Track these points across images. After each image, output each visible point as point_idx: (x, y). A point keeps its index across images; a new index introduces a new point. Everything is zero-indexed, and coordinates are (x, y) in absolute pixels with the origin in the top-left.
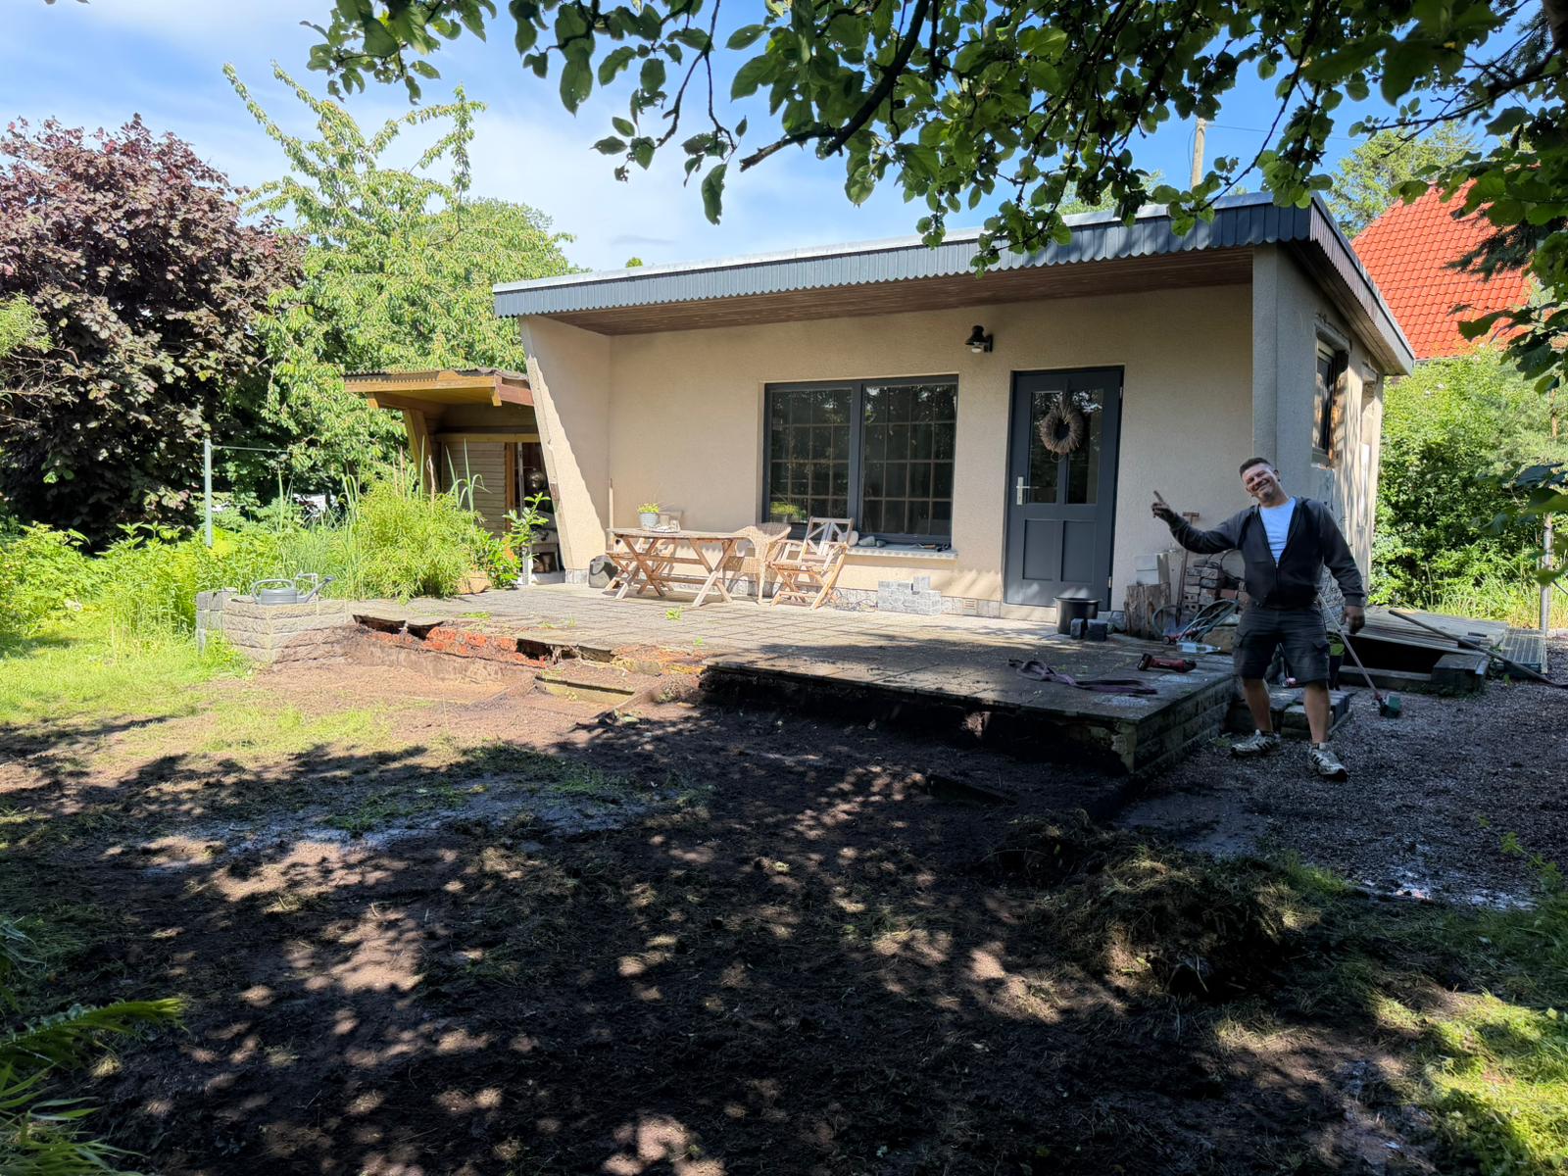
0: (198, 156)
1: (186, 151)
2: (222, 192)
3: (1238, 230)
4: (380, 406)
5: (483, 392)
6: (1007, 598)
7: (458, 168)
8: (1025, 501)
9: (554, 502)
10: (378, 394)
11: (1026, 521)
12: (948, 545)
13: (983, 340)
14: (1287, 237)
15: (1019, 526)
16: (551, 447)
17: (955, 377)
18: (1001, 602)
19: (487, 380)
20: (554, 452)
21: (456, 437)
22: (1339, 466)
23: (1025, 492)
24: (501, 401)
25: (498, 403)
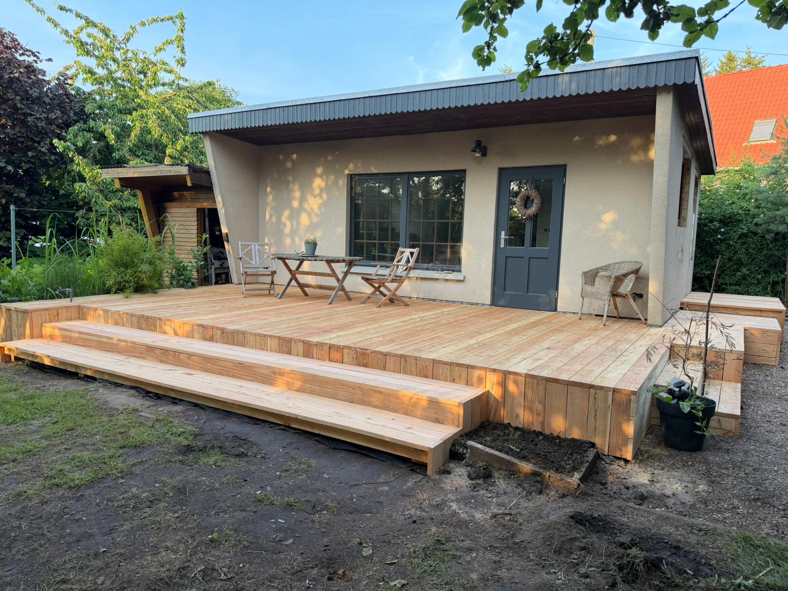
0: (20, 41)
1: (12, 38)
2: (36, 62)
3: (648, 78)
4: (122, 186)
5: (182, 178)
6: (494, 303)
7: (179, 55)
8: (506, 245)
9: (225, 243)
10: (120, 179)
11: (506, 257)
12: (460, 271)
13: (481, 149)
14: (680, 82)
15: (501, 260)
16: (223, 211)
17: (464, 171)
18: (490, 305)
19: (183, 170)
20: (226, 213)
21: (168, 205)
22: (685, 226)
23: (506, 240)
24: (192, 183)
25: (189, 184)
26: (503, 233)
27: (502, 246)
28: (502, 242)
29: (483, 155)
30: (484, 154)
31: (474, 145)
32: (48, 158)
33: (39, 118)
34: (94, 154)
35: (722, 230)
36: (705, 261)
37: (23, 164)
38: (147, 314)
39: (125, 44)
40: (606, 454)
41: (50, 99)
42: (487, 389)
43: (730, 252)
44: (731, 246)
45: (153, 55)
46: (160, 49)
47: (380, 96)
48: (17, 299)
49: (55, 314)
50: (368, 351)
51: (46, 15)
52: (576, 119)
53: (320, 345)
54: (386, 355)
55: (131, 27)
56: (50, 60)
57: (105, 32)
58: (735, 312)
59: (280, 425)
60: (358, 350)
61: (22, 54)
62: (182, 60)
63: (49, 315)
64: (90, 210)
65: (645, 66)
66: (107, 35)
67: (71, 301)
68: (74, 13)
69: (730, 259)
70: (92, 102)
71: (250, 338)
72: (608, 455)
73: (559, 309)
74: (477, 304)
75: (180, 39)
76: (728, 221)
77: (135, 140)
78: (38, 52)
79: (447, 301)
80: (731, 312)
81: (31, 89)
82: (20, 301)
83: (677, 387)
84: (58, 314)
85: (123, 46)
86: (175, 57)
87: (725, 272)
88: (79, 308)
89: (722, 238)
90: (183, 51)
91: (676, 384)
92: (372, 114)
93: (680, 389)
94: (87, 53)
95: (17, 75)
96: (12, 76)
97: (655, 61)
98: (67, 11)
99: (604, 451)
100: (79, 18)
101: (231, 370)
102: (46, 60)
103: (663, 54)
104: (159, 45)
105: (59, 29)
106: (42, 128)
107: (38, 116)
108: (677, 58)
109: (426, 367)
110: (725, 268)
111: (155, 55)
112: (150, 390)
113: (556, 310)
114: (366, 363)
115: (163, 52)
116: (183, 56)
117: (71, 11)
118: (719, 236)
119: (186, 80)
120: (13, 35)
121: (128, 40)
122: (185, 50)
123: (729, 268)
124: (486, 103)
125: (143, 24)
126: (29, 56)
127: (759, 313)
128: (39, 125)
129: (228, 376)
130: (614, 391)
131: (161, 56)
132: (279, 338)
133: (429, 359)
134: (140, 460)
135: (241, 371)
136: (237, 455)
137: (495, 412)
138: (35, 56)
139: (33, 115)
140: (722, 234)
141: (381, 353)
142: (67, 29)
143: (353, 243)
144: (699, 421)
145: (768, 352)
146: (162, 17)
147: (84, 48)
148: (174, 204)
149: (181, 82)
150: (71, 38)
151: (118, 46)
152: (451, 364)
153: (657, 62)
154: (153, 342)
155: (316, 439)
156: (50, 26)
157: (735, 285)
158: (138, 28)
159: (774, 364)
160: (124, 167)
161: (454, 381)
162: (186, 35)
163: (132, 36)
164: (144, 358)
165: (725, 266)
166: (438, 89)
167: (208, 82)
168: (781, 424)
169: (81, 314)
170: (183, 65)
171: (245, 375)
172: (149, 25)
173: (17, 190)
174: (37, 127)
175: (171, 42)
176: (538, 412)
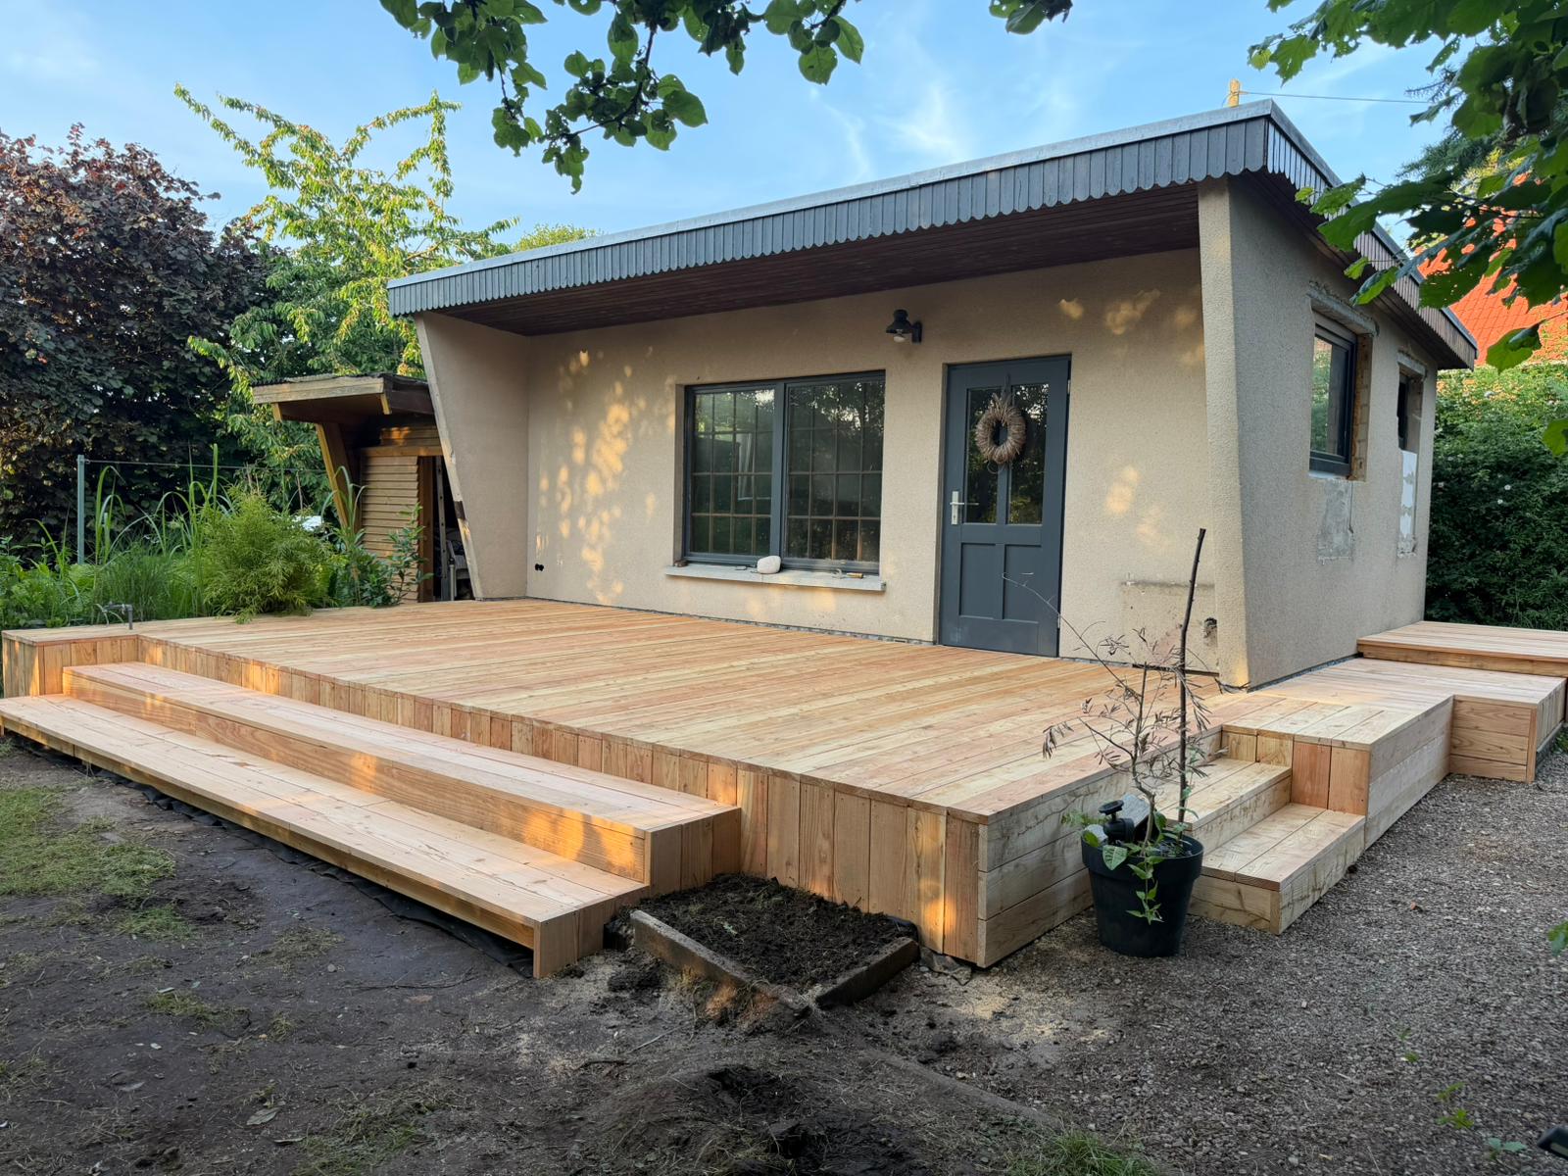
0: (162, 164)
1: (150, 161)
2: (189, 199)
3: (1175, 163)
4: (284, 417)
5: (374, 399)
6: (941, 638)
7: (439, 175)
8: (961, 520)
9: (459, 520)
10: (282, 405)
11: (963, 544)
12: (876, 573)
13: (909, 326)
14: (1237, 170)
15: (954, 551)
16: (454, 460)
17: (882, 372)
18: (934, 643)
19: (376, 385)
20: (458, 465)
21: (372, 451)
22: (1364, 477)
23: (961, 510)
24: (391, 409)
25: (387, 411)
26: (955, 495)
27: (954, 521)
28: (955, 512)
29: (914, 340)
30: (918, 338)
31: (891, 320)
32: (197, 371)
33: (185, 300)
34: (280, 363)
35: (1508, 487)
36: (1472, 556)
37: (156, 383)
38: (232, 652)
39: (348, 160)
40: (940, 951)
41: (208, 266)
42: (739, 806)
43: (1528, 536)
44: (1529, 521)
45: (395, 178)
46: (408, 167)
47: (696, 230)
48: (39, 622)
49: (90, 651)
50: (551, 727)
51: (212, 118)
52: (1084, 259)
53: (476, 713)
54: (577, 734)
55: (358, 129)
56: (216, 196)
57: (313, 141)
58: (1475, 664)
59: (329, 866)
60: (535, 723)
61: (167, 189)
62: (445, 184)
63: (78, 651)
64: (262, 465)
65: (1169, 142)
66: (314, 147)
67: (131, 628)
68: (255, 110)
69: (1527, 551)
70: (283, 269)
71: (372, 699)
72: (944, 955)
73: (1062, 653)
74: (909, 640)
75: (440, 148)
76: (1523, 467)
77: (347, 334)
78: (194, 183)
79: (854, 634)
80: (1468, 665)
81: (175, 248)
82: (44, 626)
83: (1107, 813)
84: (95, 650)
85: (343, 164)
86: (431, 179)
87: (1518, 580)
88: (137, 639)
89: (1507, 504)
90: (445, 169)
91: (1105, 806)
92: (683, 267)
93: (1114, 817)
94: (281, 181)
95: (143, 225)
96: (136, 226)
97: (1187, 129)
98: (241, 108)
99: (935, 945)
100: (263, 119)
101: (310, 759)
102: (209, 197)
103: (1201, 115)
104: (405, 159)
105: (233, 142)
106: (188, 318)
107: (182, 295)
108: (1230, 120)
109: (642, 757)
110: (1517, 570)
111: (399, 177)
112: (166, 792)
113: (1057, 655)
114: (547, 751)
115: (412, 172)
116: (446, 178)
117: (249, 107)
118: (1500, 501)
119: (455, 221)
120: (151, 155)
121: (353, 152)
122: (450, 166)
123: (1528, 570)
124: (877, 235)
125: (380, 124)
126: (177, 190)
127: (1527, 667)
128: (183, 312)
129: (304, 770)
130: (948, 814)
131: (411, 180)
132: (415, 699)
133: (647, 743)
134: (12, 918)
135: (322, 761)
136: (200, 919)
137: (752, 854)
138: (189, 189)
139: (175, 295)
140: (1506, 496)
141: (571, 731)
142: (248, 139)
143: (689, 521)
144: (1142, 889)
145: (1509, 753)
146: (414, 107)
147: (279, 174)
148: (378, 449)
149: (445, 224)
150: (253, 155)
151: (336, 166)
152: (681, 754)
153: (1191, 132)
154: (211, 703)
155: (379, 897)
156: (218, 135)
157: (1538, 608)
158: (372, 131)
159: (1521, 778)
160: (286, 382)
161: (685, 788)
162: (448, 138)
163: (361, 145)
164: (191, 732)
165: (1516, 565)
166: (794, 212)
167: (498, 223)
168: (1416, 907)
169: (137, 651)
170: (447, 194)
171: (329, 770)
172: (392, 123)
173: (144, 431)
174: (180, 315)
175: (425, 153)
176: (823, 855)
